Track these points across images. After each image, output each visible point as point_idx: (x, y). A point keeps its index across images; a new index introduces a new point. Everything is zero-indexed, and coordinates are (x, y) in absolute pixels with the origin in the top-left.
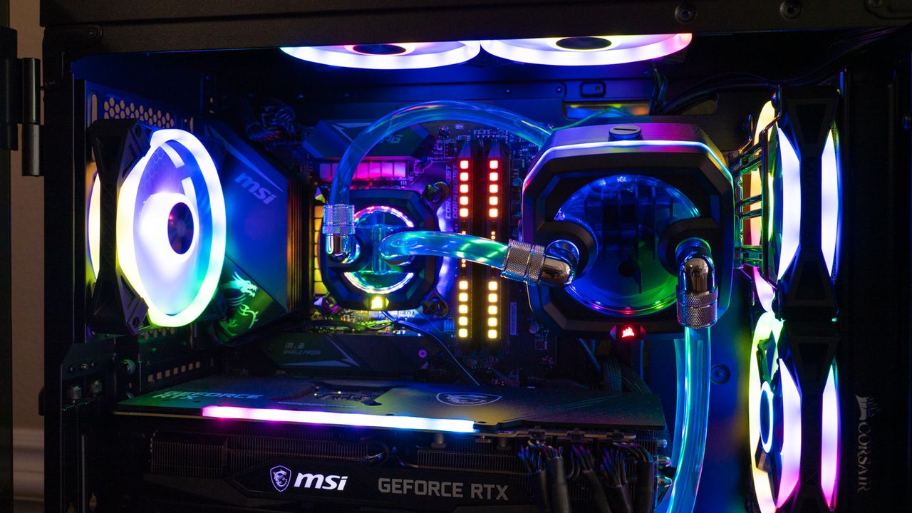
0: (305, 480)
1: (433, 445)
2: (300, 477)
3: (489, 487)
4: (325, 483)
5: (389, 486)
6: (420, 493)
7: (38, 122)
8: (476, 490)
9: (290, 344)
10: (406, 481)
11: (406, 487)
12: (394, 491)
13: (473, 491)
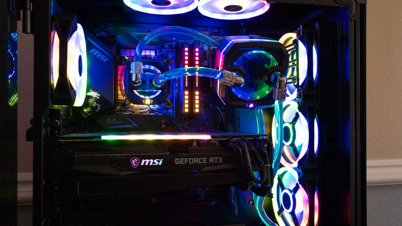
0: (145, 162)
1: (193, 146)
2: (143, 161)
3: (216, 158)
4: (154, 163)
5: (179, 161)
6: (191, 163)
7: (30, 10)
8: (211, 160)
9: (109, 119)
10: (186, 159)
11: (186, 161)
12: (181, 163)
13: (210, 160)
